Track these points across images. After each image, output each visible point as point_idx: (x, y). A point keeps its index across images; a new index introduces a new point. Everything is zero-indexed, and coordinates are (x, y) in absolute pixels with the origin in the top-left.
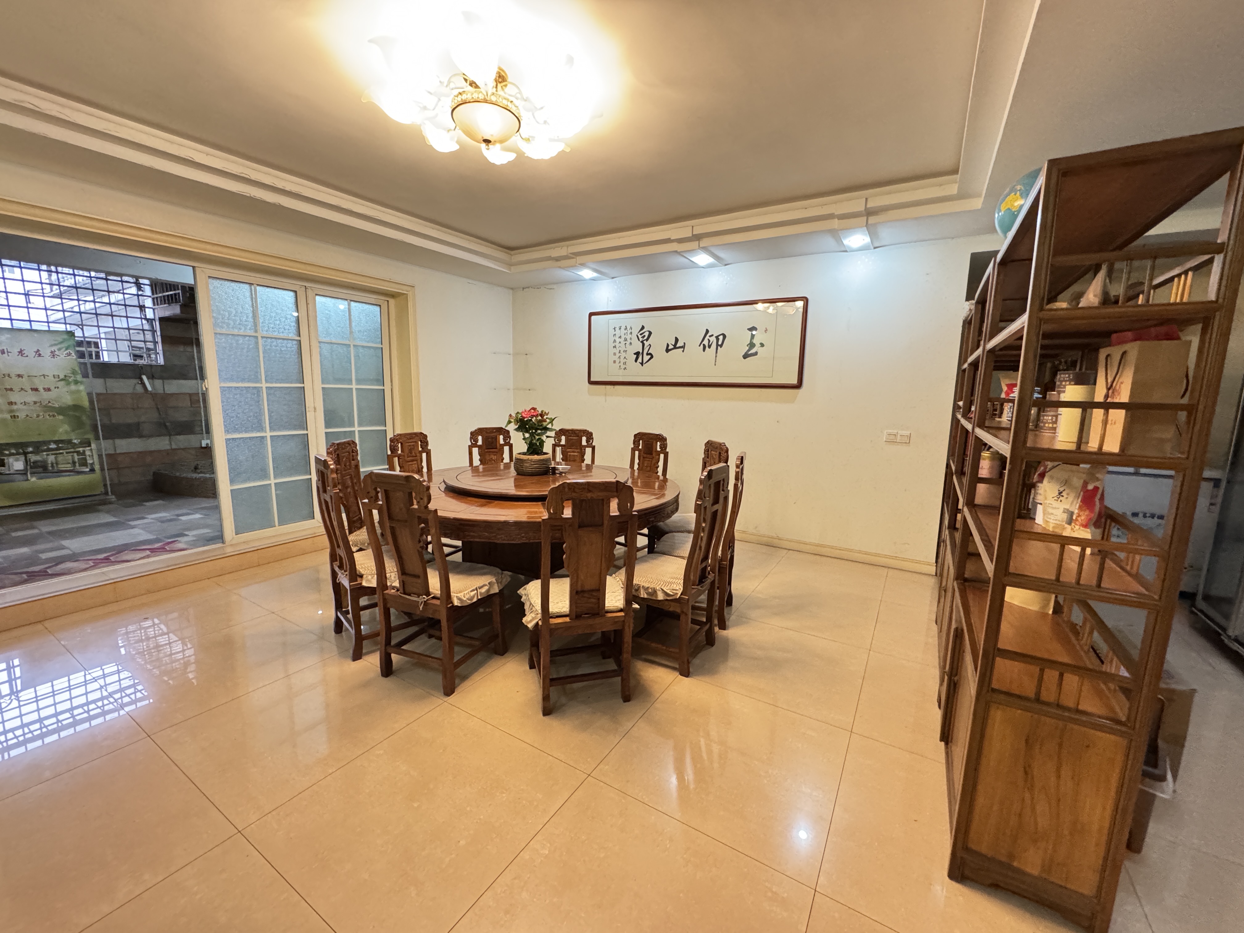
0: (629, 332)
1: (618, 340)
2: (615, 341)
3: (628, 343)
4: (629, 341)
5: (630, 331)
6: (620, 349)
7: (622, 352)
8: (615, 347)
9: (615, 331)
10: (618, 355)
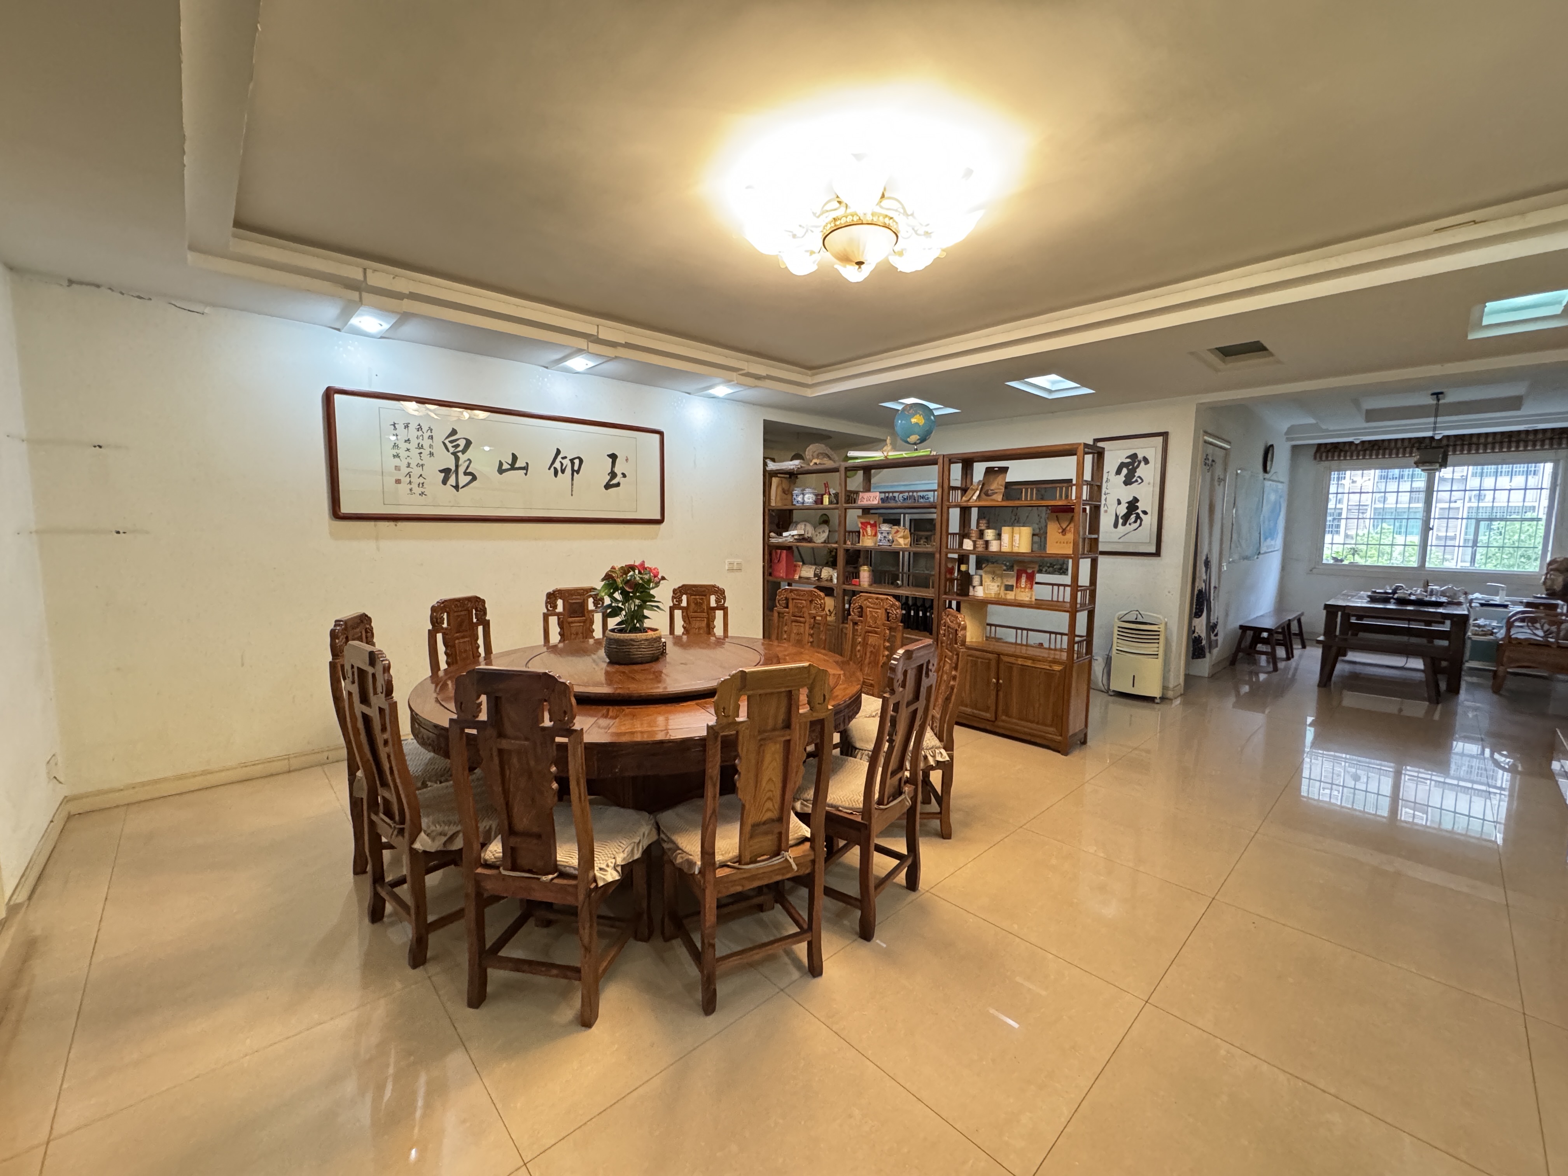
0: (426, 435)
1: (403, 446)
2: (395, 446)
3: (426, 452)
4: (428, 450)
5: (429, 433)
6: (409, 460)
7: (413, 465)
8: (397, 456)
9: (395, 429)
10: (405, 470)
